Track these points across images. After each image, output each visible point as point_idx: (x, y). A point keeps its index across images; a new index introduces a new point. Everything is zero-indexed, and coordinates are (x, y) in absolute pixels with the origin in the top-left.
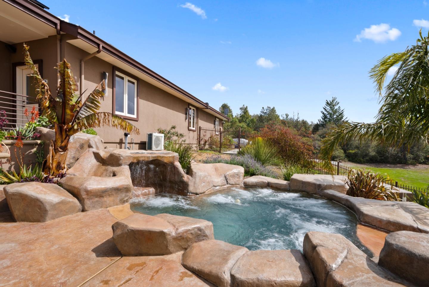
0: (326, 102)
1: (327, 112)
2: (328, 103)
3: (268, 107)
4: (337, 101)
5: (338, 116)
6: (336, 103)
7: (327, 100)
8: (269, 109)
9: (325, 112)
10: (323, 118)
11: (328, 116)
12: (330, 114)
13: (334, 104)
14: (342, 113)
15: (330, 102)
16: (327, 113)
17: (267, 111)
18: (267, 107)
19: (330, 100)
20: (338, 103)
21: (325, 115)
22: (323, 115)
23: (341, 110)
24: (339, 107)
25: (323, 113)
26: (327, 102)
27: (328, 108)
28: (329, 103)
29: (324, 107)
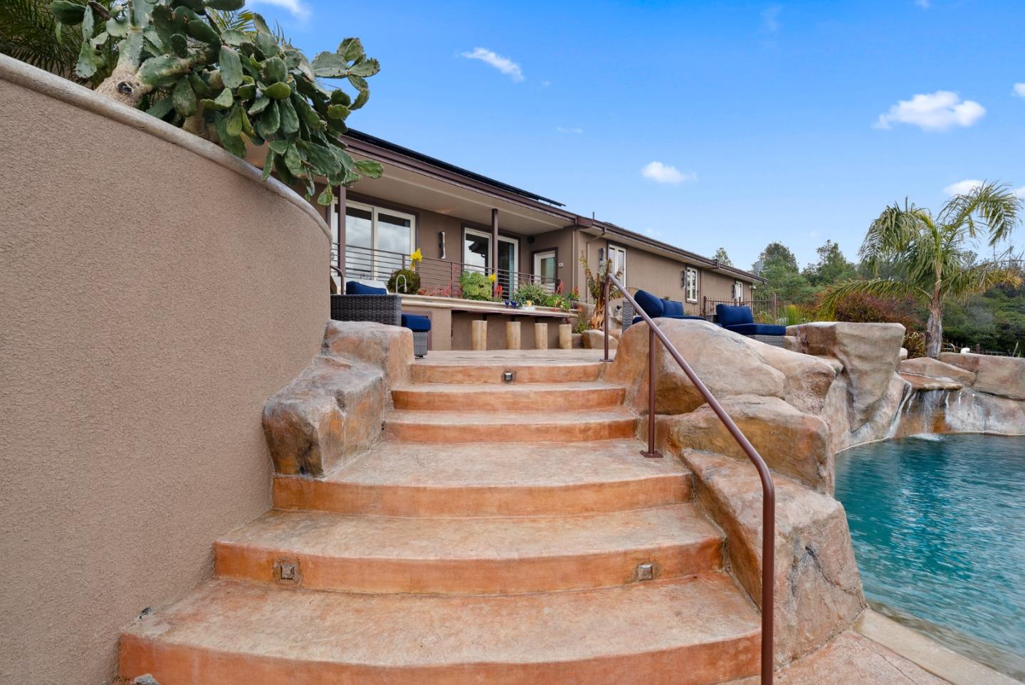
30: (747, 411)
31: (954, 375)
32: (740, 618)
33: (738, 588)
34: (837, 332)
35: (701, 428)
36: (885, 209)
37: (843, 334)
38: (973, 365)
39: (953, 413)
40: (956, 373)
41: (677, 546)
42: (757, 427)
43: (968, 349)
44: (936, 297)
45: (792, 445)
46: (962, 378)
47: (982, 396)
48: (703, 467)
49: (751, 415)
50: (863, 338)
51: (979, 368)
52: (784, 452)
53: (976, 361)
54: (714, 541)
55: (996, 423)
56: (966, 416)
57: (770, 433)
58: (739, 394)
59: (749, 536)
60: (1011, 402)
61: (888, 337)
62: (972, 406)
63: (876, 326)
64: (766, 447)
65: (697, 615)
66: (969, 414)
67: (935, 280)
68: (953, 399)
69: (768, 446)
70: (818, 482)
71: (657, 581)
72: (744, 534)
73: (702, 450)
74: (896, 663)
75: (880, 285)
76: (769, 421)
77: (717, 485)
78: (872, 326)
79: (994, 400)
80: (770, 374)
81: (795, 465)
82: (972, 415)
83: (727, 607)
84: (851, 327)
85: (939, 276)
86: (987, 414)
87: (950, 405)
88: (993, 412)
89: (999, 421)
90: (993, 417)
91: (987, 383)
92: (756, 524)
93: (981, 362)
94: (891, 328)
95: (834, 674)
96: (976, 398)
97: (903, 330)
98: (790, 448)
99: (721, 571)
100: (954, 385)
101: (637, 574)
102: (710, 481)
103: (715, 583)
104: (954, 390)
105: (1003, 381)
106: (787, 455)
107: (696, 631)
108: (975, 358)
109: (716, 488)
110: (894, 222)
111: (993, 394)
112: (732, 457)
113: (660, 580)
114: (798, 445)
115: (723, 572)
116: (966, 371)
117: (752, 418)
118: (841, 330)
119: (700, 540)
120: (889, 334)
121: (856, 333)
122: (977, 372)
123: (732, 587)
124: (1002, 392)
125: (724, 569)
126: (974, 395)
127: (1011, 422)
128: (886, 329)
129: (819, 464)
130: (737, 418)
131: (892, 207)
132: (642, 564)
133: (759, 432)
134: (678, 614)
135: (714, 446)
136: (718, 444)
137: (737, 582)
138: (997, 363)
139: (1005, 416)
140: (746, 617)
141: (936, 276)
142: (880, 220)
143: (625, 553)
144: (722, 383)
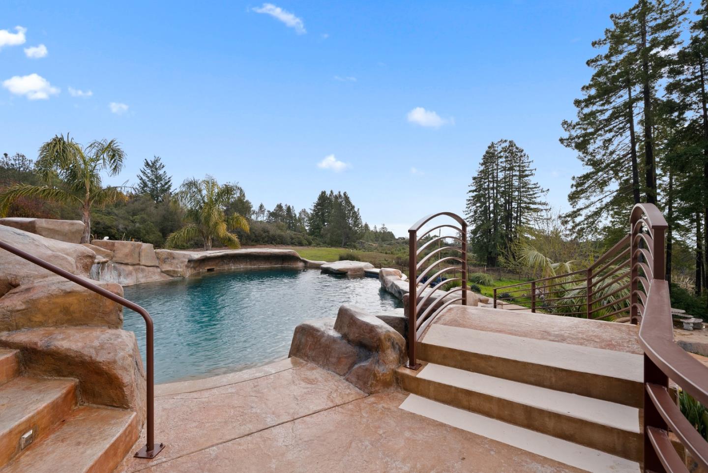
0: (145, 161)
1: (148, 177)
2: (147, 164)
3: (18, 154)
4: (161, 164)
5: (163, 186)
6: (160, 165)
7: (146, 160)
8: (21, 158)
9: (144, 178)
10: (142, 186)
11: (149, 184)
12: (152, 181)
13: (157, 167)
14: (169, 181)
15: (152, 163)
16: (148, 179)
17: (17, 162)
18: (15, 154)
19: (151, 159)
20: (163, 167)
21: (143, 182)
22: (141, 181)
23: (168, 177)
24: (165, 172)
25: (141, 179)
26: (147, 162)
27: (148, 171)
28: (150, 163)
29: (143, 170)
30: (63, 288)
31: (103, 254)
32: (117, 419)
33: (98, 408)
34: (37, 226)
35: (18, 311)
36: (54, 137)
37: (41, 227)
38: (112, 248)
39: (103, 277)
40: (104, 252)
41: (50, 403)
42: (74, 298)
43: (108, 238)
44: (87, 203)
45: (101, 304)
46: (107, 255)
47: (117, 265)
48: (36, 339)
49: (69, 290)
50: (57, 231)
51: (115, 248)
52: (96, 311)
53: (113, 245)
54: (72, 387)
55: (125, 280)
56: (109, 278)
57: (84, 300)
58: (44, 277)
59: (110, 366)
60: (130, 266)
61: (74, 230)
62: (112, 272)
63: (65, 222)
64: (81, 311)
65: (91, 435)
66: (111, 277)
67: (86, 192)
68: (103, 269)
69: (83, 310)
70: (119, 323)
71: (36, 441)
72: (104, 367)
73: (20, 329)
74: (179, 397)
75: (48, 191)
76: (83, 292)
77: (63, 347)
78: (63, 222)
79: (123, 267)
80: (67, 259)
81: (103, 318)
82: (112, 277)
83: (105, 420)
84: (48, 223)
85: (88, 190)
86: (120, 275)
87: (102, 272)
88: (122, 274)
89: (125, 278)
90: (123, 276)
91: (119, 257)
92: (113, 357)
93: (116, 245)
94: (76, 224)
95: (163, 418)
96: (114, 266)
97: (83, 225)
98: (100, 307)
99: (77, 407)
100: (104, 260)
101: (20, 445)
102: (52, 347)
103: (80, 416)
104: (104, 263)
105: (127, 255)
106: (97, 312)
107: (101, 442)
108: (112, 242)
109: (63, 349)
110: (61, 148)
111: (122, 263)
112: (52, 326)
113: (39, 439)
114: (105, 303)
115: (79, 407)
116: (109, 251)
117: (70, 292)
118: (40, 225)
119: (64, 391)
120: (75, 228)
121: (51, 227)
122: (114, 251)
123: (95, 410)
124: (126, 261)
125: (78, 404)
126: (113, 265)
127: (130, 278)
128: (73, 224)
129: (119, 312)
130: (56, 295)
131: (59, 136)
132: (24, 434)
133: (76, 301)
134: (79, 444)
135: (33, 323)
136: (37, 320)
137: (95, 406)
138: (123, 245)
139: (127, 275)
140: (120, 416)
141: (86, 189)
142: (51, 143)
143: (11, 432)
144: (25, 270)
